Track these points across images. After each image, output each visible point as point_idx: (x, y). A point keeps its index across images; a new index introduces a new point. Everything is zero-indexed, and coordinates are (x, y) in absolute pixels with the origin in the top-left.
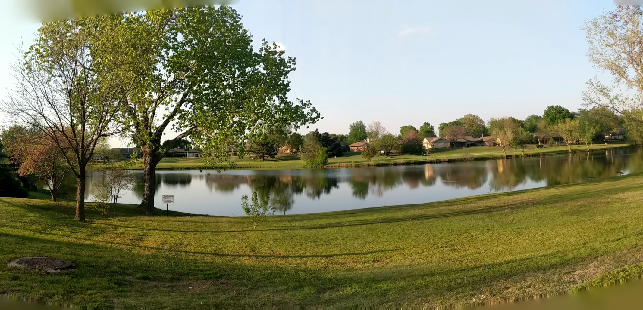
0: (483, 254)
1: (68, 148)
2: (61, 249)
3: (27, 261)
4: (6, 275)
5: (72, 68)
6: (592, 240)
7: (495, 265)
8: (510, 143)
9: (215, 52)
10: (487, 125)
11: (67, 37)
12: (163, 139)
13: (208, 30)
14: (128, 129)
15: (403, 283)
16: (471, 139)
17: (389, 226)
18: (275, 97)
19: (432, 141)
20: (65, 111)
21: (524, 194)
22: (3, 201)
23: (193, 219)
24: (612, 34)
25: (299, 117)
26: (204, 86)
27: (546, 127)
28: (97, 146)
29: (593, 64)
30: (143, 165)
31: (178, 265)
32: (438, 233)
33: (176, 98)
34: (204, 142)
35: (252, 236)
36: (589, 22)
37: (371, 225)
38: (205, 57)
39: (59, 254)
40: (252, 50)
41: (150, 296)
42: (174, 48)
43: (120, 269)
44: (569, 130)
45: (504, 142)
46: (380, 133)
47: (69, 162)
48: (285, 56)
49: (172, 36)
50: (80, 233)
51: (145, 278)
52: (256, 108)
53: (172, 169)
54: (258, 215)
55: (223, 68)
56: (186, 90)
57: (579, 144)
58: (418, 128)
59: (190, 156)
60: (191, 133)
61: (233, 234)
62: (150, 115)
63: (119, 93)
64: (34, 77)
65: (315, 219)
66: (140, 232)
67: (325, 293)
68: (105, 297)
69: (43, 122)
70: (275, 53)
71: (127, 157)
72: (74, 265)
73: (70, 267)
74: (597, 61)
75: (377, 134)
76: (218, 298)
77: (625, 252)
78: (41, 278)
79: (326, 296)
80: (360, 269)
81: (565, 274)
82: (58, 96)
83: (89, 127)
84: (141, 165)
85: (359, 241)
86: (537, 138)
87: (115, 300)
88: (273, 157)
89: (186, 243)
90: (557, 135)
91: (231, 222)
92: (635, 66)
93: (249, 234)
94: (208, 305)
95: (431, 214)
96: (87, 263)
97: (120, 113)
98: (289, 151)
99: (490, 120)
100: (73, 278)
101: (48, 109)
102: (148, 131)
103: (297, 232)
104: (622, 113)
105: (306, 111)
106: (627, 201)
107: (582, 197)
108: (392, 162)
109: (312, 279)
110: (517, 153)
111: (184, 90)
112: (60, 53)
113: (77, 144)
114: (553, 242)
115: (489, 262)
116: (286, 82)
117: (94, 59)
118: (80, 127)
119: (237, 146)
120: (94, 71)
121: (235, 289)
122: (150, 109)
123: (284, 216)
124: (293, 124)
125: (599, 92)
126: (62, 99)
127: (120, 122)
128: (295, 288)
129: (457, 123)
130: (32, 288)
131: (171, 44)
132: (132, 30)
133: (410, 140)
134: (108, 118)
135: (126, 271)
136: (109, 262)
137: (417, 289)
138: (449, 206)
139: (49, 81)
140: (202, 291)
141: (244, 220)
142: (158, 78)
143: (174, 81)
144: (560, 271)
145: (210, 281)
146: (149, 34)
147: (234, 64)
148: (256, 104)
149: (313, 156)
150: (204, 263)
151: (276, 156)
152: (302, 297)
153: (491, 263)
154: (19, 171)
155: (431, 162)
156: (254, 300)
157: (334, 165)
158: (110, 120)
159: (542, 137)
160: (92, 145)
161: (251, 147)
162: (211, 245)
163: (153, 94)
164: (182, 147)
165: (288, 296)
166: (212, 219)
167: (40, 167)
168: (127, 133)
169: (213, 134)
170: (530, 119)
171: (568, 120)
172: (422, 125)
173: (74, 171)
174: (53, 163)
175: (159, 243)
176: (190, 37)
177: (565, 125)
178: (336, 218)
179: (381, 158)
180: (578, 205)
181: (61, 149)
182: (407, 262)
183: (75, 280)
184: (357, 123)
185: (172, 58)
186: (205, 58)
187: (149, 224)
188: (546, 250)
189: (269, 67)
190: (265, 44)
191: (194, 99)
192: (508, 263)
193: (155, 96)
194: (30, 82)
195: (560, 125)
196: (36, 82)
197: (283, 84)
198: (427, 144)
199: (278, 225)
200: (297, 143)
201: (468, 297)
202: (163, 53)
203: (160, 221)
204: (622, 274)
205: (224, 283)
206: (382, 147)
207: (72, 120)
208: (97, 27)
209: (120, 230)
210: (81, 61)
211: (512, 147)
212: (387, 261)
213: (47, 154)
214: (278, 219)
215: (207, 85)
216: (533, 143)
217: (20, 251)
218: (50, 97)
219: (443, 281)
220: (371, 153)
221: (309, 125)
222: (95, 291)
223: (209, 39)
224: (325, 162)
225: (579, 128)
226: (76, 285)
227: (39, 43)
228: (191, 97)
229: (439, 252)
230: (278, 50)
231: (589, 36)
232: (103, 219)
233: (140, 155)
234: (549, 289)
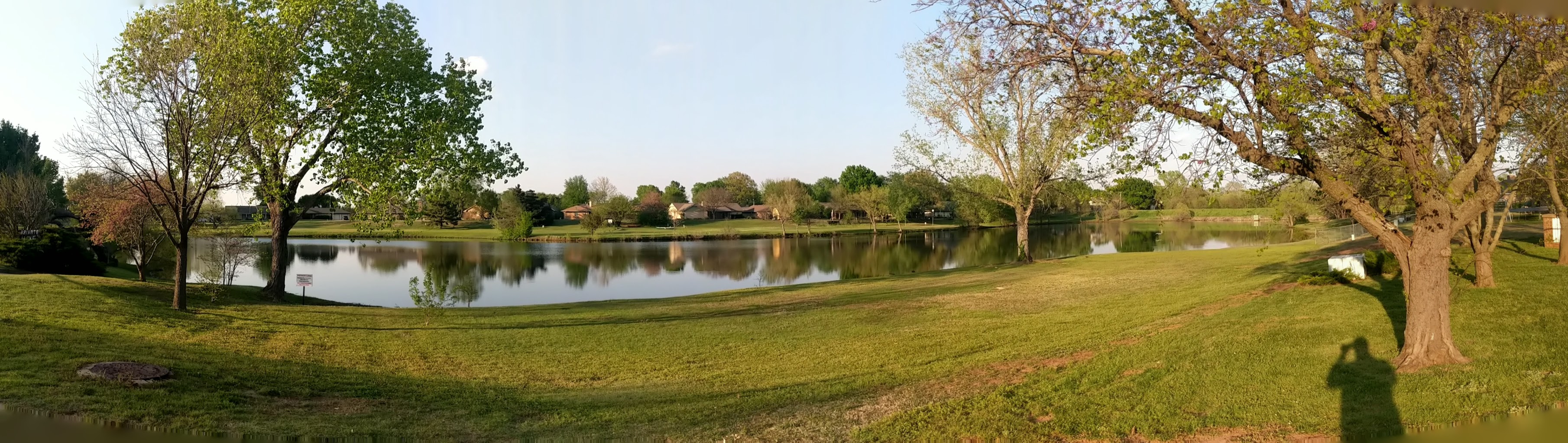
0: (743, 375)
1: (164, 205)
2: (153, 350)
3: (105, 367)
4: (75, 387)
5: (170, 90)
6: (891, 361)
7: (759, 391)
8: (792, 216)
9: (377, 70)
10: (760, 188)
11: (162, 44)
12: (299, 194)
13: (368, 38)
14: (250, 178)
15: (632, 412)
16: (737, 207)
17: (616, 329)
18: (461, 137)
19: (682, 208)
20: (160, 152)
21: (806, 290)
22: (69, 281)
23: (340, 309)
24: (941, 66)
25: (494, 167)
26: (360, 119)
27: (843, 196)
28: (205, 202)
29: (912, 108)
30: (271, 231)
31: (318, 376)
32: (684, 341)
33: (320, 136)
34: (357, 199)
35: (422, 337)
36: (909, 47)
37: (590, 327)
38: (362, 77)
39: (151, 358)
40: (430, 68)
41: (280, 420)
42: (318, 64)
43: (236, 380)
44: (874, 202)
45: (784, 215)
46: (608, 193)
47: (164, 225)
48: (476, 78)
49: (316, 46)
50: (179, 328)
51: (273, 394)
52: (433, 152)
53: (310, 237)
54: (433, 306)
55: (387, 93)
56: (334, 124)
57: (889, 221)
58: (662, 189)
59: (337, 218)
60: (340, 185)
61: (396, 332)
62: (282, 159)
63: (239, 127)
64: (115, 103)
65: (512, 314)
66: (265, 327)
67: (522, 422)
68: (216, 420)
69: (128, 168)
70: (463, 73)
71: (247, 219)
72: (172, 374)
73: (167, 377)
74: (918, 104)
75: (604, 195)
76: (375, 424)
77: (932, 382)
78: (124, 393)
79: (524, 426)
80: (573, 389)
81: (848, 409)
82: (150, 130)
83: (194, 176)
84: (267, 231)
85: (573, 349)
86: (829, 210)
87: (230, 425)
88: (456, 224)
89: (329, 344)
90: (858, 208)
91: (394, 316)
92: (971, 114)
93: (419, 333)
94: (361, 434)
95: (675, 313)
96: (191, 370)
97: (239, 155)
98: (478, 215)
99: (765, 182)
100: (171, 392)
101: (135, 149)
102: (279, 182)
103: (486, 333)
104: (949, 180)
105: (504, 158)
106: (948, 307)
107: (885, 298)
108: (624, 236)
109: (506, 402)
110: (801, 231)
111: (331, 124)
112: (153, 68)
113: (177, 199)
114: (840, 362)
115: (750, 387)
116: (477, 116)
117: (202, 78)
118: (180, 175)
119: (405, 206)
120: (202, 94)
121: (400, 412)
122: (282, 151)
123: (469, 309)
124: (485, 176)
125: (917, 150)
126: (155, 135)
127: (239, 168)
128: (480, 413)
129: (718, 185)
130: (112, 407)
131: (314, 58)
132: (257, 36)
133: (650, 206)
134: (222, 163)
135: (245, 383)
136: (222, 370)
137: (650, 421)
138: (701, 302)
139: (136, 108)
140: (353, 414)
141: (413, 313)
142: (294, 105)
143: (316, 111)
144: (842, 404)
145: (363, 400)
146: (283, 41)
147: (403, 88)
148: (433, 147)
149: (512, 223)
150: (356, 373)
151: (459, 222)
152: (491, 426)
153: (753, 388)
154: (92, 238)
155: (680, 239)
156: (425, 429)
157: (541, 237)
158: (224, 165)
159: (837, 209)
160: (197, 201)
161: (425, 208)
162: (365, 348)
163: (287, 128)
164: (325, 206)
165: (470, 424)
166: (366, 310)
167: (123, 231)
168: (248, 184)
169: (371, 188)
170: (821, 183)
171: (874, 187)
172: (669, 184)
173: (171, 238)
174: (142, 226)
175: (292, 343)
176: (341, 47)
177: (869, 195)
178: (541, 314)
179: (608, 230)
180: (879, 310)
181: (154, 206)
182: (639, 382)
183: (174, 395)
184: (576, 179)
185: (315, 77)
186: (362, 79)
187: (278, 315)
188: (829, 372)
189: (454, 93)
190: (449, 59)
191: (344, 138)
192: (775, 388)
193: (289, 131)
194: (108, 109)
195: (862, 194)
196: (117, 110)
197: (473, 118)
198: (674, 212)
199: (459, 322)
200: (489, 204)
201: (717, 436)
202: (302, 71)
203: (293, 312)
204: (922, 414)
205: (382, 403)
206: (610, 215)
207: (169, 164)
208: (208, 30)
209: (236, 324)
210: (183, 79)
211: (793, 222)
212: (611, 379)
213: (134, 213)
214: (459, 313)
215: (364, 118)
216: (823, 217)
217: (96, 353)
218: (138, 131)
219: (685, 412)
220: (594, 223)
221: (507, 178)
222: (202, 412)
223: (368, 52)
224: (528, 234)
225: (890, 198)
226: (175, 402)
227: (121, 53)
228: (341, 134)
229: (683, 369)
230: (467, 69)
231: (909, 66)
232: (213, 308)
233: (267, 216)
234: (823, 430)
